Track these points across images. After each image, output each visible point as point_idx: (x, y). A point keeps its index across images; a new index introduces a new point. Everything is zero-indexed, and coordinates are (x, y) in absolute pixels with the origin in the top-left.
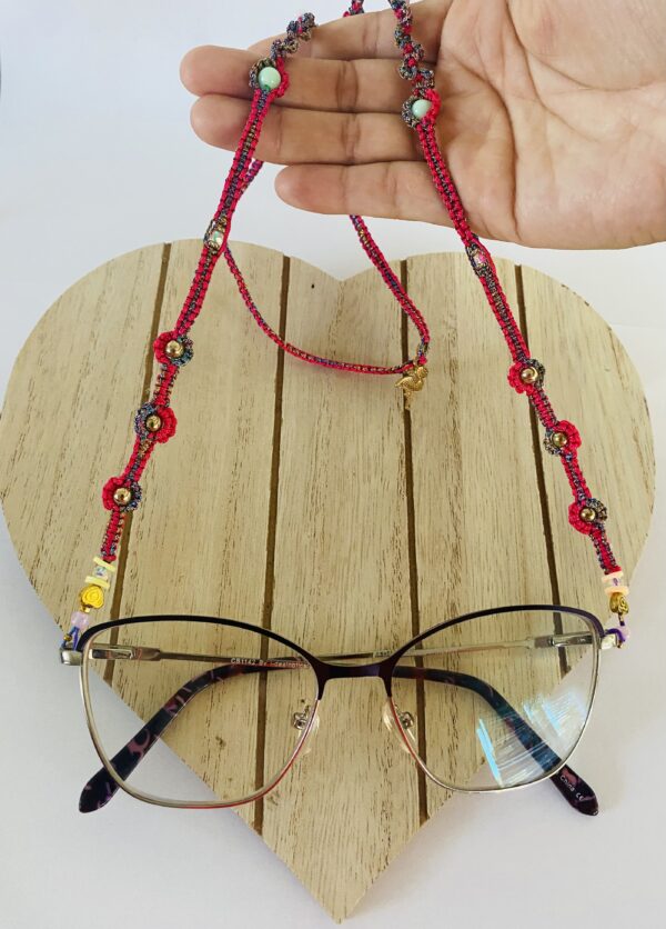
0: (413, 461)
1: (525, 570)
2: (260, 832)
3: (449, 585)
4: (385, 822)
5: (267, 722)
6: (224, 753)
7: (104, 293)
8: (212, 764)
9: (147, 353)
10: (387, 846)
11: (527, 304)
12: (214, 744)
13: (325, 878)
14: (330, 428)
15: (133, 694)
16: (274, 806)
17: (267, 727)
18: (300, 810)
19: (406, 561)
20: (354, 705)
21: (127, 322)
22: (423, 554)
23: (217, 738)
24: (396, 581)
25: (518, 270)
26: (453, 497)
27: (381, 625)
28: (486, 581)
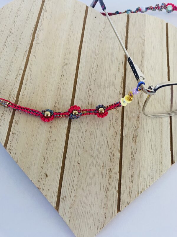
0: (126, 83)
1: (162, 127)
2: (58, 210)
3: (135, 129)
4: (104, 211)
5: (65, 170)
6: (47, 180)
7: (20, 7)
8: (42, 182)
9: (33, 31)
10: (104, 220)
11: (169, 36)
12: (44, 175)
13: (81, 230)
14: (97, 67)
15: (15, 153)
16: (64, 201)
17: (64, 171)
18: (73, 204)
19: (120, 118)
20: (97, 167)
21: (28, 19)
22: (126, 116)
23: (45, 174)
24: (116, 124)
25: (167, 24)
26: (139, 98)
27: (109, 140)
28: (148, 129)
